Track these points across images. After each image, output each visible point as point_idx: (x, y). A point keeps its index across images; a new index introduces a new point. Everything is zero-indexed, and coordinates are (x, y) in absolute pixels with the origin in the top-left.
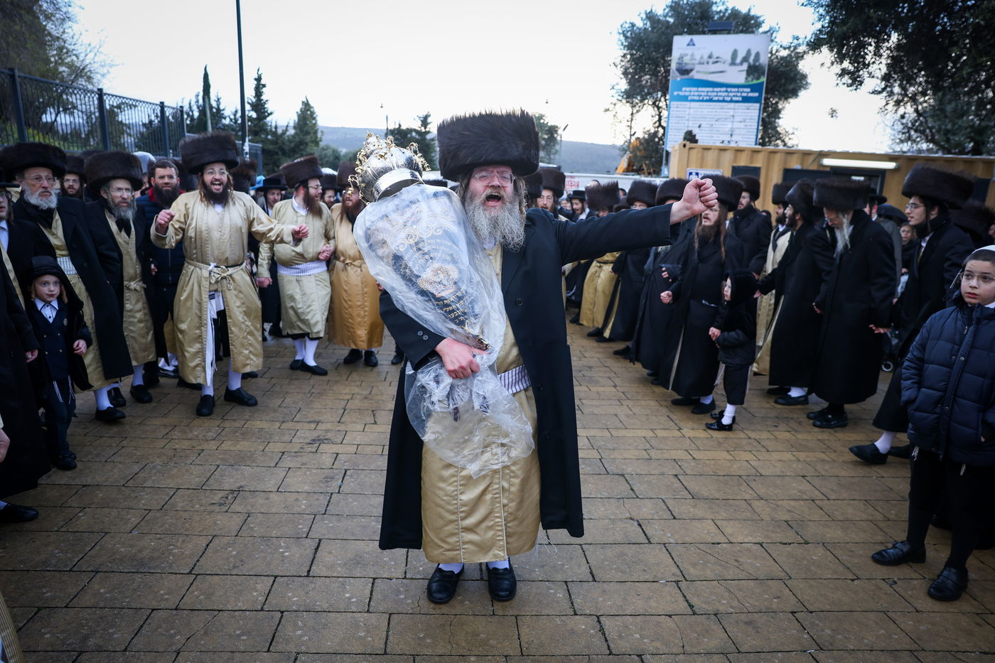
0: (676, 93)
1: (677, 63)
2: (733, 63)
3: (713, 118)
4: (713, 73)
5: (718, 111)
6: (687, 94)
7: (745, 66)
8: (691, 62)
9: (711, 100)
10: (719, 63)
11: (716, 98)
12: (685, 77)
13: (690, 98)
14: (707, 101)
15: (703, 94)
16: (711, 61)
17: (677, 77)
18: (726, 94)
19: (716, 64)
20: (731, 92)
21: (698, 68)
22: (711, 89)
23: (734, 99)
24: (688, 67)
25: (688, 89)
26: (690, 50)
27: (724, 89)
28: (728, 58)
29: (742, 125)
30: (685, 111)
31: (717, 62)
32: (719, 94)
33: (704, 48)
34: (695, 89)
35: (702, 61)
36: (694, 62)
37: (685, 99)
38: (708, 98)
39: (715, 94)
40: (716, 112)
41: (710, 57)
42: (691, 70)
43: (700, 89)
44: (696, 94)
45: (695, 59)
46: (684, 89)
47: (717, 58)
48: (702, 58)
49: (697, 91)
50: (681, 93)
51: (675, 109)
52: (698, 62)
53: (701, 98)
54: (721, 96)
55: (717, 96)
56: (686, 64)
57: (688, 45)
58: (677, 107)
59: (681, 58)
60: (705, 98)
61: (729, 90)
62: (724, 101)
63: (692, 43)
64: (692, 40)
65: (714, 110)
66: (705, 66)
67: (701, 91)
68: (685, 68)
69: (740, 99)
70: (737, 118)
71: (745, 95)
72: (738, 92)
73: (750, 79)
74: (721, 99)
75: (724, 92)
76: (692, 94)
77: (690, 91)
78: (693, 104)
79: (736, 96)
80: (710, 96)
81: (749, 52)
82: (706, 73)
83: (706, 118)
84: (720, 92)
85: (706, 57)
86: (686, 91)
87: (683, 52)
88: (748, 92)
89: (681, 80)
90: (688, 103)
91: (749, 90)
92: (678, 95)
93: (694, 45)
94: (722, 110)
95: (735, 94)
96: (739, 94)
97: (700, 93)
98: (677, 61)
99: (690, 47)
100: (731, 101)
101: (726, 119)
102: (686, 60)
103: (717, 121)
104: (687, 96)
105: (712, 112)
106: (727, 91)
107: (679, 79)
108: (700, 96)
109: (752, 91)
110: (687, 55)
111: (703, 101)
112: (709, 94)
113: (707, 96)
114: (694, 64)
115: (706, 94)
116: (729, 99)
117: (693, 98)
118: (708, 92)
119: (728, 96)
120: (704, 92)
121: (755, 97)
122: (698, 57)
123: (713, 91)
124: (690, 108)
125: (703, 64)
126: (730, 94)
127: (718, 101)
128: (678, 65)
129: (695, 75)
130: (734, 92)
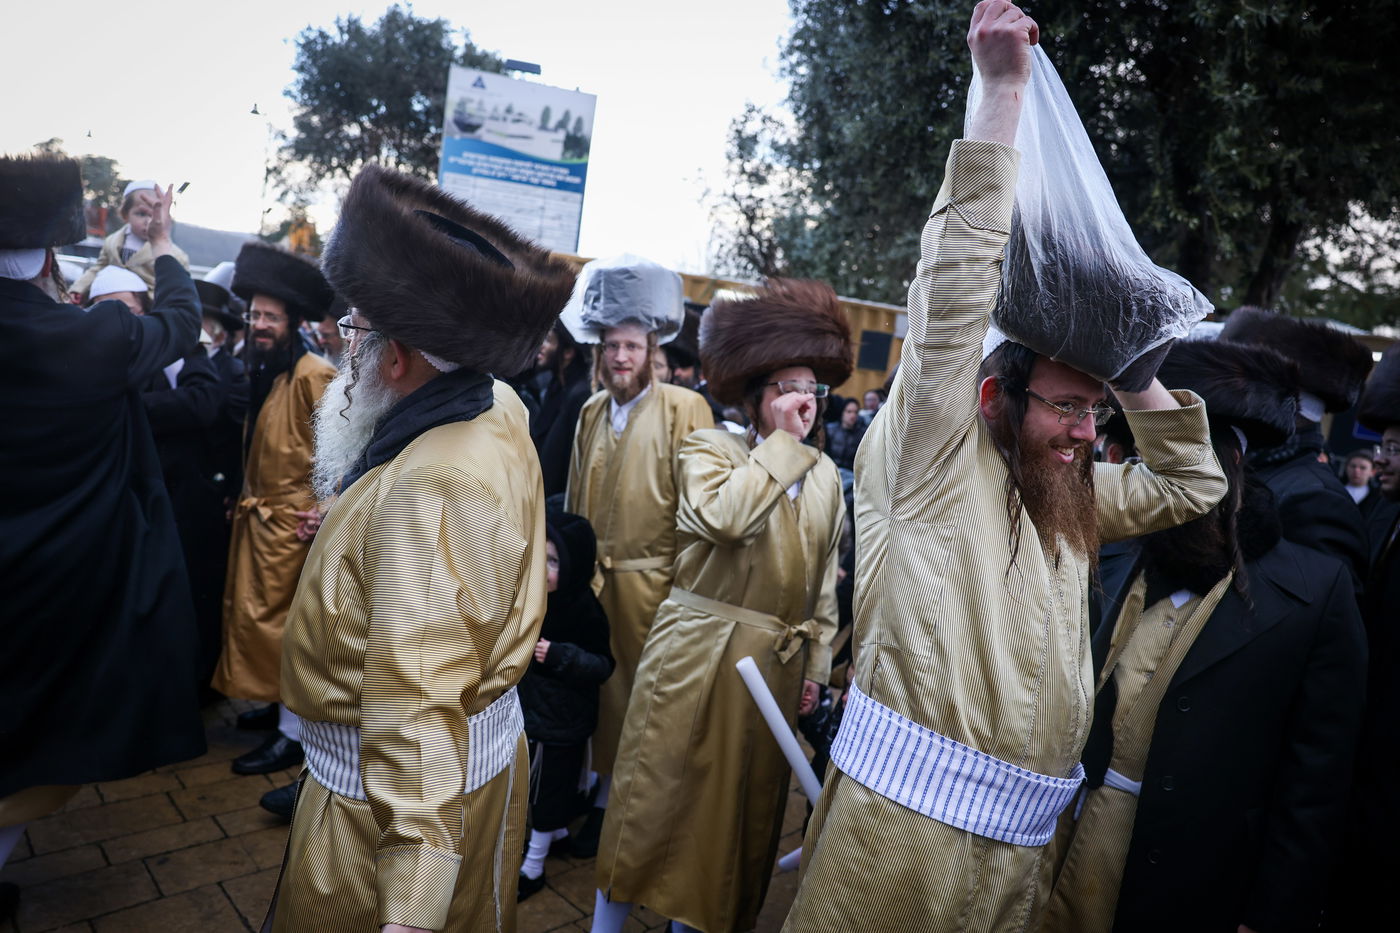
0: (452, 159)
1: (454, 111)
2: (543, 127)
3: (511, 207)
4: (512, 136)
5: (520, 197)
6: (471, 163)
7: (561, 135)
8: (477, 113)
9: (508, 179)
10: (520, 124)
11: (515, 178)
12: (468, 135)
13: (475, 171)
14: (502, 179)
15: (496, 167)
16: (510, 117)
17: (456, 133)
18: (535, 172)
20: (542, 169)
21: (488, 124)
22: (509, 162)
23: (546, 182)
24: (474, 121)
25: (472, 156)
26: (476, 95)
27: (528, 164)
28: (537, 117)
29: (556, 223)
31: (518, 121)
32: (522, 171)
33: (500, 95)
34: (487, 157)
35: (496, 115)
36: (482, 114)
38: (504, 174)
39: (514, 170)
40: (516, 198)
41: (509, 110)
42: (478, 127)
43: (490, 158)
44: (485, 165)
45: (484, 111)
46: (466, 154)
47: (520, 114)
48: (495, 110)
49: (488, 162)
50: (462, 161)
52: (487, 116)
54: (524, 175)
55: (518, 173)
57: (474, 85)
58: (455, 183)
59: (462, 104)
60: (500, 174)
61: (537, 166)
62: (528, 183)
63: (479, 84)
64: (480, 79)
65: (513, 196)
66: (503, 122)
67: (492, 163)
69: (554, 183)
70: (549, 213)
71: (560, 178)
72: (551, 172)
73: (568, 155)
74: (524, 179)
75: (528, 168)
76: (479, 164)
77: (476, 161)
79: (548, 178)
80: (507, 172)
81: (567, 115)
82: (501, 134)
84: (524, 167)
85: (502, 110)
86: (469, 158)
87: (466, 95)
88: (565, 175)
89: (462, 139)
90: (471, 180)
91: (565, 171)
92: (456, 163)
93: (483, 86)
94: (524, 198)
95: (546, 174)
96: (552, 176)
97: (489, 166)
98: (457, 107)
99: (478, 90)
100: (540, 185)
101: (532, 211)
102: (471, 108)
103: (516, 212)
105: (508, 199)
106: (533, 169)
107: (460, 136)
108: (491, 169)
109: (571, 174)
110: (471, 101)
111: (495, 178)
112: (507, 169)
113: (501, 171)
115: (500, 167)
116: (536, 181)
117: (477, 171)
118: (504, 165)
119: (535, 176)
120: (497, 164)
121: (576, 184)
122: (489, 108)
123: (513, 166)
124: (475, 186)
126: (540, 174)
127: (520, 182)
128: (457, 115)
129: (483, 134)
130: (545, 171)
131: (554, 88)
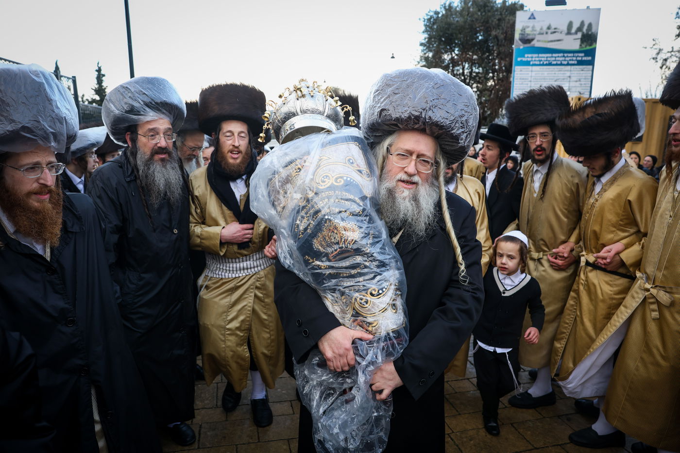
0: (519, 59)
1: (520, 34)
2: (569, 33)
3: (552, 79)
4: (552, 41)
5: (557, 73)
6: (529, 59)
7: (579, 35)
8: (532, 33)
9: (550, 64)
10: (557, 33)
11: (555, 62)
12: (527, 45)
13: (531, 63)
14: (546, 65)
15: (543, 59)
16: (549, 31)
17: (521, 45)
18: (564, 58)
19: (555, 34)
20: (567, 57)
21: (538, 37)
22: (550, 55)
23: (571, 62)
24: (530, 37)
25: (530, 55)
26: (531, 23)
27: (562, 55)
28: (564, 28)
29: (578, 84)
30: (528, 74)
31: (555, 32)
32: (557, 59)
33: (544, 21)
34: (537, 55)
35: (542, 32)
36: (535, 32)
37: (527, 63)
38: (547, 62)
39: (554, 59)
40: (555, 74)
41: (549, 28)
42: (533, 40)
43: (540, 55)
44: (537, 59)
45: (535, 31)
46: (526, 55)
47: (555, 29)
48: (541, 29)
49: (538, 57)
50: (524, 59)
51: (519, 72)
52: (538, 33)
53: (542, 63)
54: (559, 61)
55: (555, 60)
56: (528, 34)
57: (530, 18)
58: (521, 71)
59: (523, 29)
60: (545, 63)
61: (566, 55)
62: (561, 64)
64: (532, 14)
65: (554, 72)
66: (545, 35)
67: (541, 57)
68: (526, 38)
69: (576, 62)
70: (574, 79)
71: (580, 59)
72: (574, 56)
73: (583, 46)
74: (559, 62)
75: (561, 57)
76: (533, 59)
77: (532, 57)
78: (535, 68)
79: (572, 60)
80: (549, 61)
81: (582, 23)
82: (545, 42)
83: (547, 79)
84: (558, 57)
85: (545, 28)
86: (528, 57)
87: (525, 25)
88: (582, 57)
89: (524, 48)
90: (530, 67)
91: (583, 55)
92: (521, 61)
93: (534, 18)
94: (559, 72)
95: (571, 58)
96: (575, 58)
97: (540, 59)
98: (520, 32)
99: (531, 20)
100: (568, 64)
101: (564, 79)
102: (528, 31)
103: (555, 81)
104: (530, 61)
105: (551, 74)
106: (564, 56)
107: (522, 47)
108: (540, 61)
109: (585, 56)
110: (528, 27)
111: (543, 65)
112: (549, 59)
113: (547, 60)
114: (535, 35)
115: (545, 59)
116: (566, 63)
117: (534, 62)
118: (547, 57)
119: (565, 60)
120: (544, 57)
121: (589, 61)
122: (538, 29)
123: (552, 57)
124: (532, 71)
125: (543, 34)
126: (567, 59)
127: (557, 65)
128: (521, 36)
129: (536, 44)
130: (570, 57)
131: (574, 9)
